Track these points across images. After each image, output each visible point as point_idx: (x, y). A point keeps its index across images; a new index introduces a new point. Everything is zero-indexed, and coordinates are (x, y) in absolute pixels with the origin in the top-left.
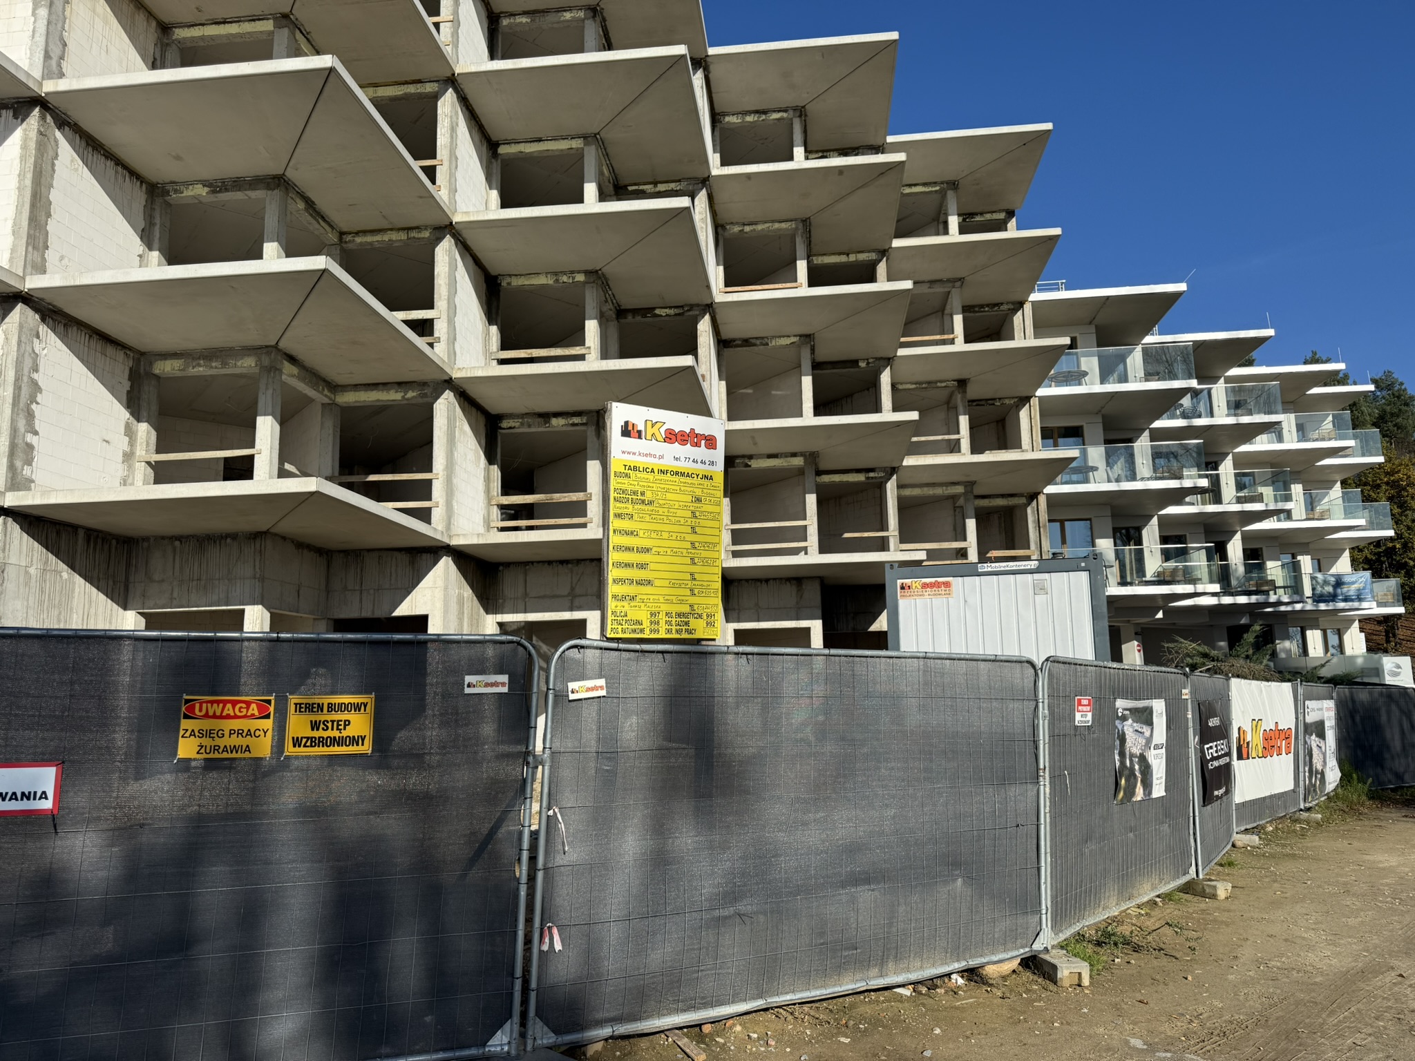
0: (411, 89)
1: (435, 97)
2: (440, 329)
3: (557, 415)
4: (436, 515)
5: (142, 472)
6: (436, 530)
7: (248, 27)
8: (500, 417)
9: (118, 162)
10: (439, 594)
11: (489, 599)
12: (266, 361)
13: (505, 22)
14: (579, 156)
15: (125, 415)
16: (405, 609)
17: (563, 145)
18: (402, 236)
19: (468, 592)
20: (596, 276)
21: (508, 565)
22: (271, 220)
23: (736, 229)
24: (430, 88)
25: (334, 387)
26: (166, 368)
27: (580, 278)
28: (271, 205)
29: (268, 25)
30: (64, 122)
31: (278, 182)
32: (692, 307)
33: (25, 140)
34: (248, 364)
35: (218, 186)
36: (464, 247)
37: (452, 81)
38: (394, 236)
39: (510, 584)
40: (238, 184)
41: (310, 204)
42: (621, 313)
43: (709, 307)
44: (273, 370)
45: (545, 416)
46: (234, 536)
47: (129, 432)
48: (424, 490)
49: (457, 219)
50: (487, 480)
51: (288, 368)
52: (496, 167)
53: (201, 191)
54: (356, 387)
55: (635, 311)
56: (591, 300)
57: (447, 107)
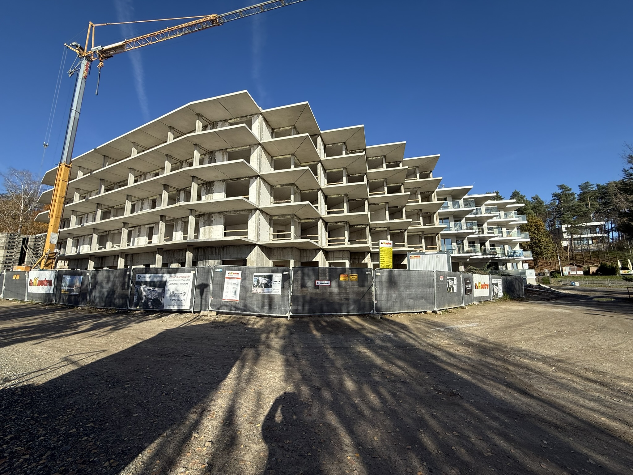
0: (312, 163)
1: (317, 164)
2: (319, 208)
3: (339, 222)
4: (319, 242)
5: (272, 237)
6: (319, 245)
7: (286, 156)
8: (328, 223)
9: (267, 183)
10: (320, 257)
11: (327, 258)
12: (292, 216)
13: (327, 146)
14: (342, 171)
15: (269, 226)
16: (314, 260)
17: (339, 170)
18: (312, 191)
19: (324, 257)
20: (346, 195)
21: (330, 251)
22: (292, 191)
23: (371, 181)
24: (316, 163)
25: (301, 219)
26: (275, 218)
27: (343, 195)
28: (292, 189)
29: (290, 156)
30: (262, 178)
31: (293, 184)
32: (364, 199)
33: (257, 182)
34: (289, 217)
35: (282, 185)
36: (322, 192)
37: (320, 161)
38: (310, 191)
39: (331, 255)
40: (286, 185)
41: (297, 187)
42: (349, 200)
43: (367, 199)
44: (293, 218)
45: (337, 222)
46: (288, 247)
47: (270, 229)
48: (317, 238)
49: (322, 187)
50: (326, 235)
51: (295, 217)
52: (326, 174)
53: (280, 186)
54: (304, 219)
55: (352, 200)
56: (345, 200)
57: (319, 166)
